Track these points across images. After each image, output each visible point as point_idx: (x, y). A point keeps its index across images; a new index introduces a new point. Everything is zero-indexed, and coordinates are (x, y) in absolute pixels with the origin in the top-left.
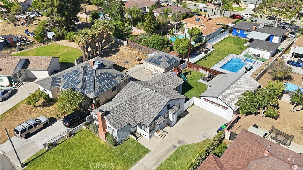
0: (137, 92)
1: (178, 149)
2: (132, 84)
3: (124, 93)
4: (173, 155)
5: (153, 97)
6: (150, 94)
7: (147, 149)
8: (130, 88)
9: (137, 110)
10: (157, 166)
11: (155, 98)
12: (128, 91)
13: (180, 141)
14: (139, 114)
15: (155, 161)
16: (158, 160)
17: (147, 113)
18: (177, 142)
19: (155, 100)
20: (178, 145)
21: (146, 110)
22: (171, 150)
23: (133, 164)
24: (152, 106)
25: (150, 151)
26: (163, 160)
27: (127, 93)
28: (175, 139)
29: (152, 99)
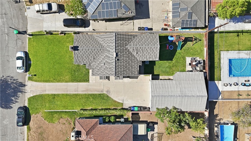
0: (109, 47)
1: (102, 94)
2: (113, 37)
3: (103, 38)
4: (96, 95)
5: (111, 63)
6: (112, 59)
7: (89, 80)
8: (109, 39)
9: (97, 60)
10: (83, 93)
11: (111, 65)
12: (106, 39)
13: (109, 91)
14: (95, 64)
15: (84, 90)
16: (87, 90)
17: (98, 68)
18: (106, 90)
19: (109, 66)
20: (105, 92)
21: (100, 66)
22: (98, 91)
23: (74, 81)
24: (104, 67)
25: (89, 82)
26: (89, 93)
27: (104, 41)
28: (108, 87)
29: (109, 63)
